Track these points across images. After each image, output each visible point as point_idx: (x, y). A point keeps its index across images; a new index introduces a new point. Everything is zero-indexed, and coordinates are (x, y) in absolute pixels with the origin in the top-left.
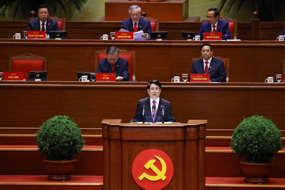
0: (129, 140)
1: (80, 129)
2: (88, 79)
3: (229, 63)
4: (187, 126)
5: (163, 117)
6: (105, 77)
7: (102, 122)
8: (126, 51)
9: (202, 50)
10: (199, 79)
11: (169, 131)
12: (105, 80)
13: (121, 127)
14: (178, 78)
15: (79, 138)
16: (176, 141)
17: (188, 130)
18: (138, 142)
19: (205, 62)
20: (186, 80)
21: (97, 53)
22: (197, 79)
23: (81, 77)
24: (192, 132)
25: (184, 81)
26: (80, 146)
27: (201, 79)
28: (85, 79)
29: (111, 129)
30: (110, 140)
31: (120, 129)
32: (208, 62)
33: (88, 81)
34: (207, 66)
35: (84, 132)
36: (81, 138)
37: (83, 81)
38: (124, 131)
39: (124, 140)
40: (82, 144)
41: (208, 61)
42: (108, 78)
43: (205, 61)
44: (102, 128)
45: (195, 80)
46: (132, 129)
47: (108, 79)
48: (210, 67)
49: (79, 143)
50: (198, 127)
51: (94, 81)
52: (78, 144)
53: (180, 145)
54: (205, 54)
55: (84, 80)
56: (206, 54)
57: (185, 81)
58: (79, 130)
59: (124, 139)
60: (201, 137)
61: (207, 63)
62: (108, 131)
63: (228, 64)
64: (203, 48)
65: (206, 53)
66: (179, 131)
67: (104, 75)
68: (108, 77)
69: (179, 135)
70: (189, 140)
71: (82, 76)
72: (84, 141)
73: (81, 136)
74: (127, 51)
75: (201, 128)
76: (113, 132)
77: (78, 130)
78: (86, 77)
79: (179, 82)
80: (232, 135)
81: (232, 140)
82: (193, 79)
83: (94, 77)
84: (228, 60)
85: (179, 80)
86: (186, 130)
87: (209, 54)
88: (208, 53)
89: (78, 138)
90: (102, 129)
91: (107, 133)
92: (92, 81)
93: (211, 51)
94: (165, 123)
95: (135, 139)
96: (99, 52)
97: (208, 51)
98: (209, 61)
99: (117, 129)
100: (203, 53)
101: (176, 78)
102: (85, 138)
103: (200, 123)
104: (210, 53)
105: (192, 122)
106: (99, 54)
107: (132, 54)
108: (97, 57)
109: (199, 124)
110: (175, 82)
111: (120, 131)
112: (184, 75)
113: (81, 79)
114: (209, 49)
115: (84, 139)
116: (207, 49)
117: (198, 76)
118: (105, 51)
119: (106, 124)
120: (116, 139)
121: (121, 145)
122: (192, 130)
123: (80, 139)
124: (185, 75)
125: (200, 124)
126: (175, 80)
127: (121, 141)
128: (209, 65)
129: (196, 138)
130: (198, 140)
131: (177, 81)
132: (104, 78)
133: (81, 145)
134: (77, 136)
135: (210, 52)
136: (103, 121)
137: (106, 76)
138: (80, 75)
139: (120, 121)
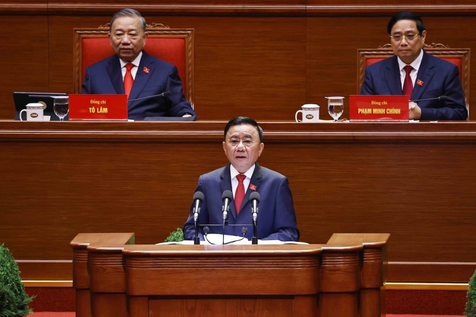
0: (152, 293)
1: (16, 261)
2: (46, 112)
3: (469, 62)
4: (324, 251)
5: (254, 226)
6: (96, 106)
7: (73, 242)
8: (166, 28)
9: (392, 32)
10: (375, 111)
11: (269, 267)
12: (96, 115)
13: (127, 258)
14: (314, 109)
15: (12, 288)
16: (292, 297)
17: (328, 263)
18: (179, 301)
19: (404, 68)
20: (339, 115)
21: (80, 34)
22: (369, 111)
23: (26, 108)
24: (339, 270)
25: (333, 119)
26: (14, 313)
27: (382, 111)
28: (35, 112)
29: (98, 262)
30: (95, 295)
31: (124, 263)
32: (412, 69)
33: (47, 119)
34: (408, 78)
35: (28, 271)
36: (20, 290)
37: (29, 119)
38: (136, 268)
39: (138, 294)
40: (22, 308)
41: (412, 65)
42: (105, 110)
43: (402, 65)
44: (74, 260)
45: (364, 114)
46: (159, 262)
47: (105, 114)
48: (420, 82)
49: (12, 306)
50: (358, 254)
51: (61, 117)
52: (9, 309)
53: (303, 308)
54: (402, 46)
55: (34, 115)
56: (406, 45)
57: (336, 117)
58: (12, 265)
59: (137, 292)
60: (368, 286)
61: (409, 69)
62: (90, 267)
63: (466, 67)
64: (395, 26)
65: (404, 41)
66: (299, 266)
67: (92, 102)
68: (104, 106)
69: (302, 281)
70: (332, 293)
71: (29, 105)
72: (28, 299)
73: (18, 285)
74: (169, 28)
75: (369, 259)
76: (105, 270)
77: (8, 265)
78: (38, 108)
79: (316, 120)
80: (471, 279)
81: (471, 295)
82: (360, 110)
83: (62, 109)
84: (465, 54)
85: (316, 114)
86: (320, 263)
87: (413, 46)
88: (412, 42)
89: (8, 291)
90: (71, 261)
91: (86, 274)
92: (58, 119)
93: (420, 34)
94: (260, 242)
95: (169, 292)
96: (84, 32)
97: (409, 35)
98: (416, 65)
99: (117, 263)
100: (397, 43)
101: (309, 109)
102: (30, 290)
103: (364, 244)
104: (417, 42)
105: (340, 241)
106: (84, 38)
107: (184, 38)
108: (79, 47)
109: (360, 246)
110: (305, 120)
111: (124, 268)
112: (333, 101)
113: (25, 113)
114: (414, 29)
115: (27, 292)
116: (409, 29)
117: (373, 103)
118: (102, 28)
119: (84, 248)
120: (113, 291)
121: (128, 309)
122: (341, 263)
123: (15, 292)
124: (336, 100)
125: (365, 247)
126: (305, 113)
127: (129, 297)
128: (414, 76)
129: (352, 288)
130: (358, 294)
131: (309, 117)
132: (92, 110)
133: (20, 312)
134: (7, 282)
135: (416, 37)
136: (76, 238)
137: (98, 103)
138: (21, 102)
139: (127, 236)
